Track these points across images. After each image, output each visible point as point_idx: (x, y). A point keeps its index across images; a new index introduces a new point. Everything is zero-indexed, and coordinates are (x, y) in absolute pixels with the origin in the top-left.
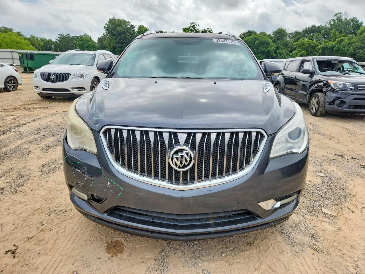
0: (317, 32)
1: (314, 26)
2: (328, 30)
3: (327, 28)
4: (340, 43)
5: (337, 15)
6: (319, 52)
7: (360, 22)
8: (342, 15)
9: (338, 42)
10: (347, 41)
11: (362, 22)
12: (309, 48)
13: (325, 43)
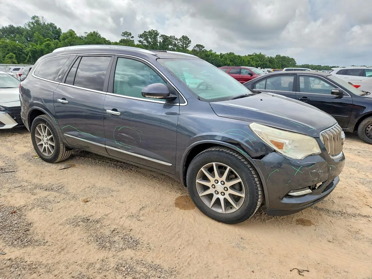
0: (18, 33)
1: (11, 27)
2: (30, 33)
3: (28, 31)
4: (48, 47)
5: (34, 18)
6: (29, 55)
7: (58, 28)
8: (39, 19)
9: (45, 46)
10: (54, 45)
11: (59, 28)
12: (15, 50)
13: (32, 46)
